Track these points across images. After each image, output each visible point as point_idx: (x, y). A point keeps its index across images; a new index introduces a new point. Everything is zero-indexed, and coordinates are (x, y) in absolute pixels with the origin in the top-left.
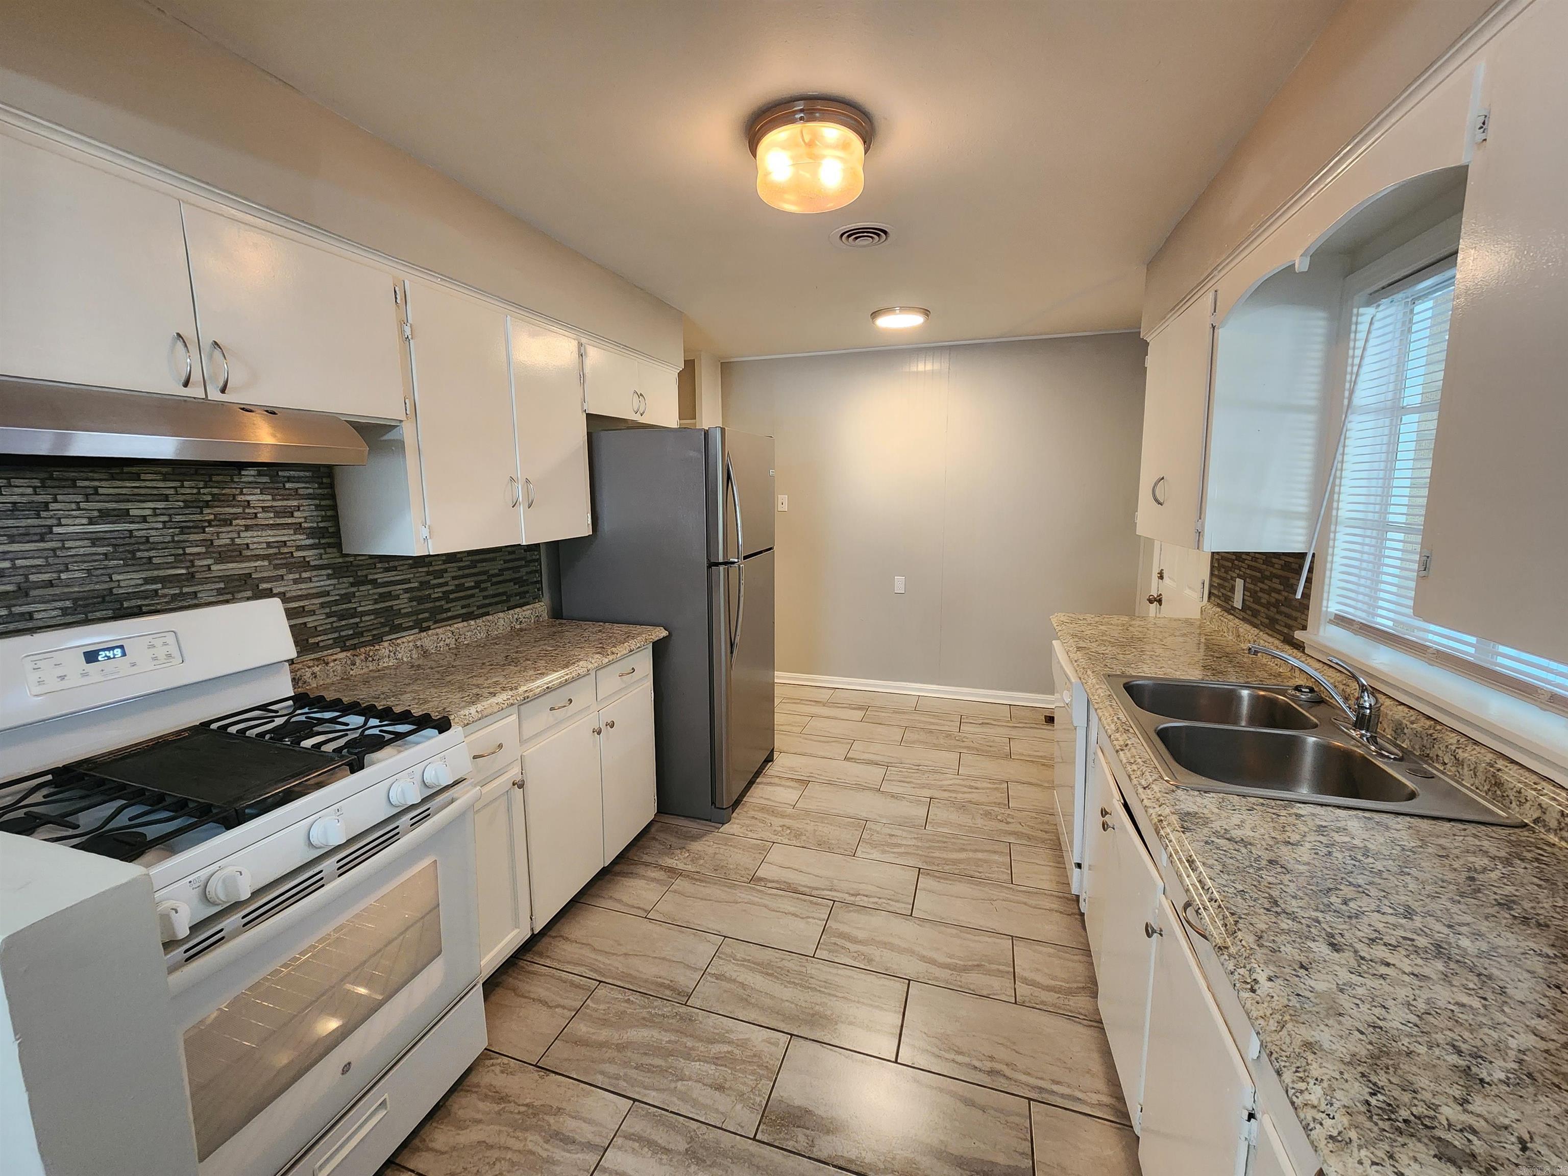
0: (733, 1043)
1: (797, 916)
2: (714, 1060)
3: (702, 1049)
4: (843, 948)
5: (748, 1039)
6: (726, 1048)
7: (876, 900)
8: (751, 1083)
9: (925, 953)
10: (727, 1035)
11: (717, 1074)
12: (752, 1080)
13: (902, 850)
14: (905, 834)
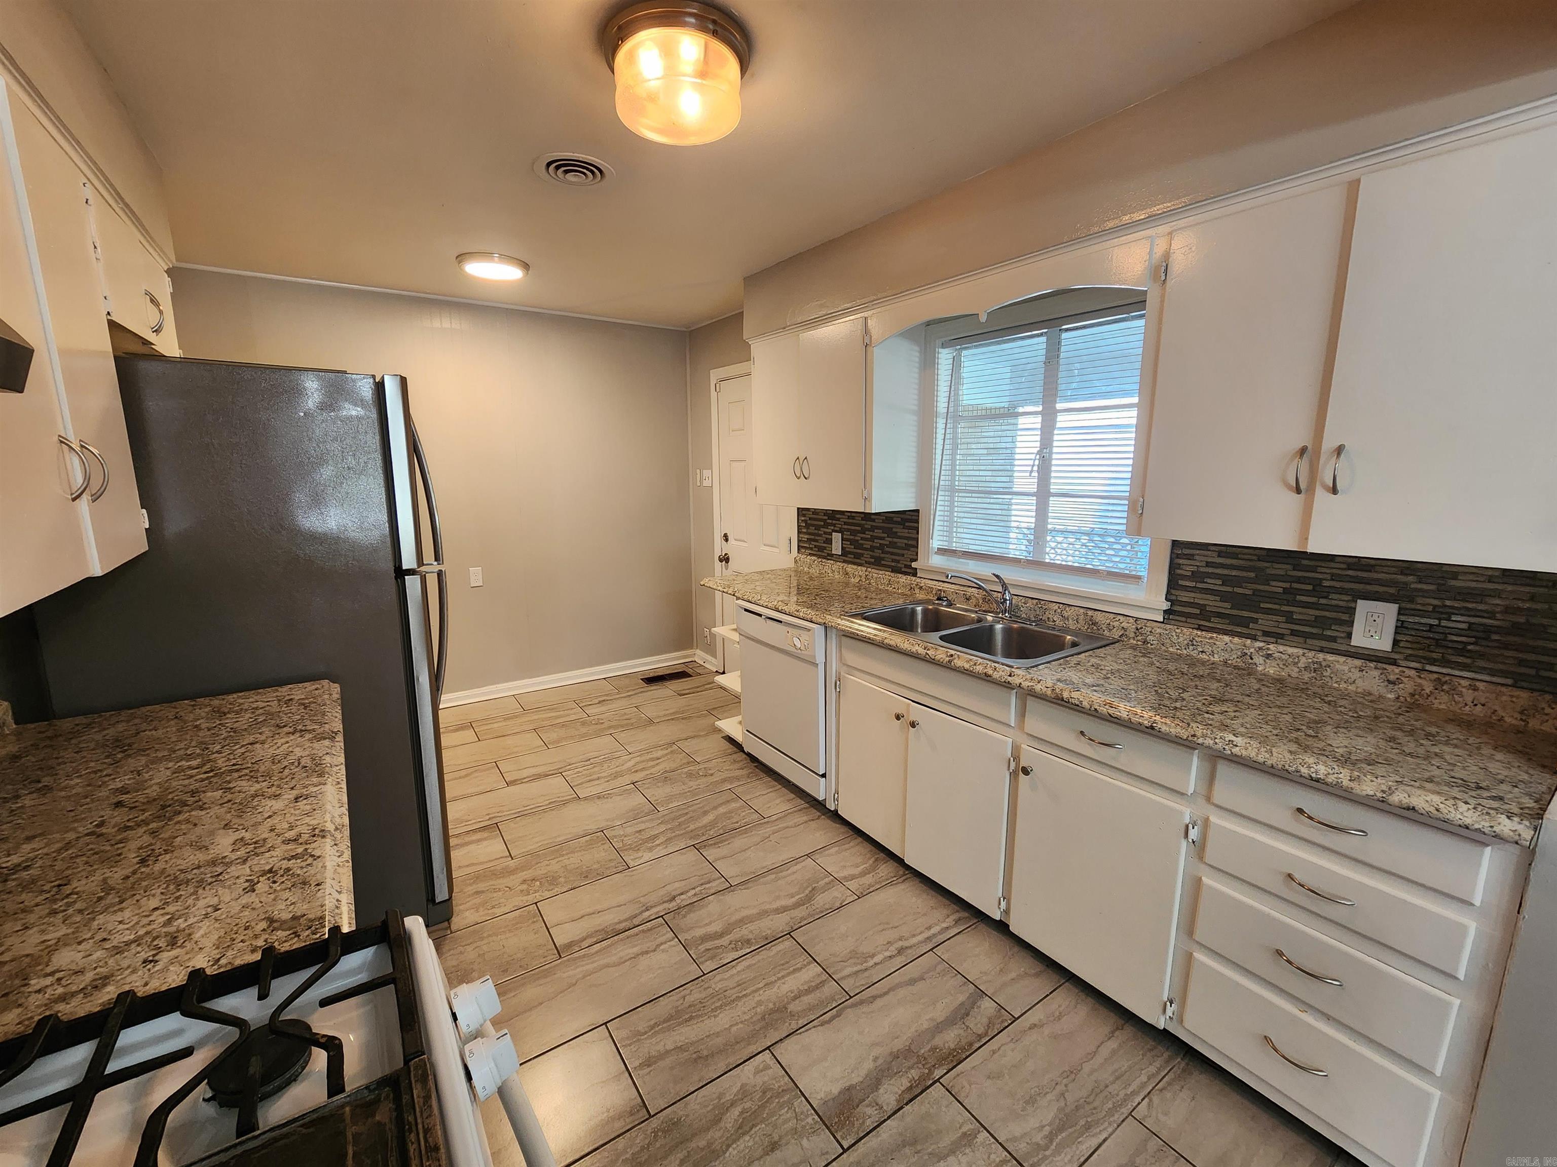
0: (736, 1101)
1: (647, 952)
2: (740, 1131)
3: (718, 1134)
4: (717, 948)
5: (742, 1085)
6: (736, 1112)
7: (693, 892)
8: (788, 1115)
9: (775, 906)
10: (722, 1101)
11: (757, 1138)
12: (787, 1112)
13: (662, 839)
14: (648, 825)
